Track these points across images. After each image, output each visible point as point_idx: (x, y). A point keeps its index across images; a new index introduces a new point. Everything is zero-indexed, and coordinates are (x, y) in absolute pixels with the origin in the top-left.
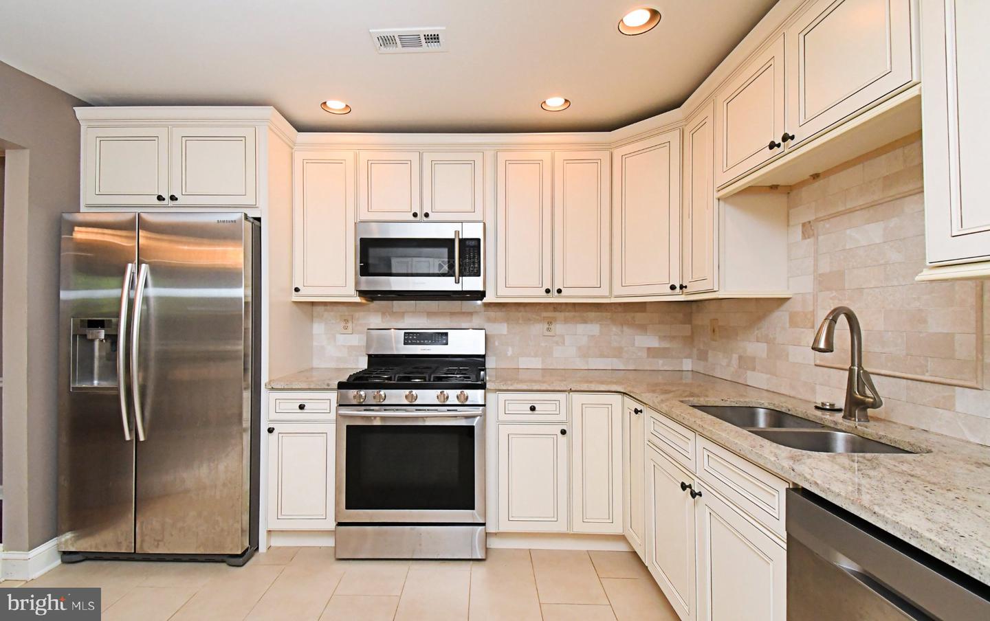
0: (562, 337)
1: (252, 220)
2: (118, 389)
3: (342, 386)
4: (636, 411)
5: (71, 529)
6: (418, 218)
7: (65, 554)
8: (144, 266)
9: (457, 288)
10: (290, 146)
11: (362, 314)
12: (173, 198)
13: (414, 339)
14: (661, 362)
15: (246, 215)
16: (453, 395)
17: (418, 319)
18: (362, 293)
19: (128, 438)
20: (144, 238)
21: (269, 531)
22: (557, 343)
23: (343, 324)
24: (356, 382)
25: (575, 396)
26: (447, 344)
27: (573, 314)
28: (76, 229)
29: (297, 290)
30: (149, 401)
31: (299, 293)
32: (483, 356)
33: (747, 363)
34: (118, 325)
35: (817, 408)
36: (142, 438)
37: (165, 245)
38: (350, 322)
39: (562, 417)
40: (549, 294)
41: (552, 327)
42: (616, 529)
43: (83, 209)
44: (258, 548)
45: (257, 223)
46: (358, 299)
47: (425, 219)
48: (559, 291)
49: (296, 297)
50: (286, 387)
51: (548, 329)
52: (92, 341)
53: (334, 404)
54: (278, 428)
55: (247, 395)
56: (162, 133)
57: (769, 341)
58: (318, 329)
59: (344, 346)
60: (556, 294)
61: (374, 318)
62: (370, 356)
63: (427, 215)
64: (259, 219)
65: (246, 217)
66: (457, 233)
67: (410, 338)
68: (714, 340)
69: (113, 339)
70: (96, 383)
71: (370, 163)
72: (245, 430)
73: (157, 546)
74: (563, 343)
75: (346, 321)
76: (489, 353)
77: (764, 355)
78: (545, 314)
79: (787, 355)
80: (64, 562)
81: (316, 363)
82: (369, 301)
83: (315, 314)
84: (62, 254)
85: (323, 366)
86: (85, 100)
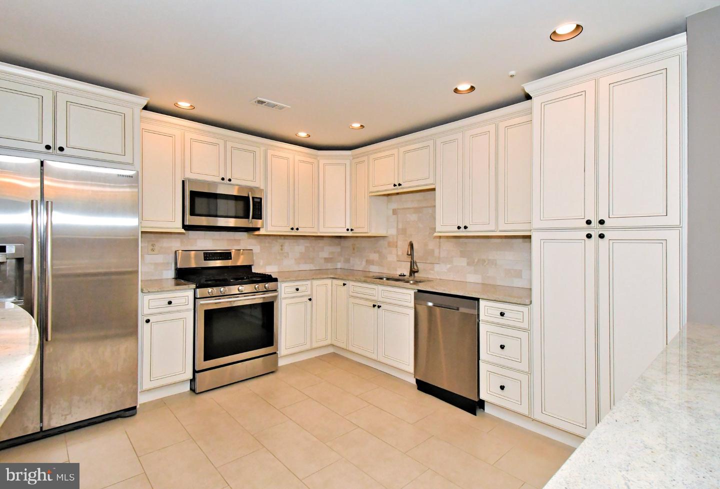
0: (288, 253)
4: (344, 284)
11: (165, 239)
13: (211, 257)
14: (329, 264)
22: (286, 257)
23: (151, 247)
26: (231, 259)
27: (293, 241)
33: (369, 262)
35: (400, 275)
36: (49, 339)
39: (309, 293)
40: (293, 230)
41: (283, 248)
42: (328, 342)
46: (183, 231)
48: (297, 229)
51: (281, 249)
57: (379, 252)
59: (151, 263)
67: (209, 256)
68: (353, 253)
71: (192, 141)
73: (65, 419)
74: (288, 257)
75: (153, 245)
77: (378, 259)
78: (280, 241)
79: (387, 258)
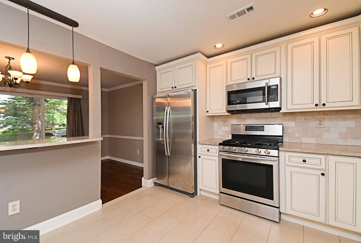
1: (194, 90)
2: (164, 141)
3: (220, 144)
5: (156, 177)
6: (250, 80)
7: (155, 183)
8: (169, 107)
9: (267, 107)
10: (205, 64)
11: (230, 119)
12: (175, 87)
13: (249, 129)
15: (192, 89)
16: (263, 151)
17: (251, 121)
18: (229, 112)
19: (166, 155)
20: (169, 100)
21: (200, 189)
23: (223, 123)
24: (225, 143)
25: (331, 157)
26: (264, 131)
27: (336, 116)
28: (156, 99)
29: (208, 112)
30: (171, 145)
31: (208, 113)
32: (282, 136)
34: (164, 124)
36: (169, 155)
37: (173, 101)
38: (226, 122)
39: (323, 167)
40: (318, 107)
41: (322, 123)
43: (157, 94)
44: (197, 194)
45: (195, 91)
46: (227, 114)
47: (253, 80)
48: (324, 105)
49: (208, 114)
50: (204, 143)
51: (320, 124)
52: (159, 128)
53: (218, 151)
54: (202, 156)
55: (193, 145)
56: (173, 69)
58: (215, 124)
59: (224, 131)
60: (322, 106)
61: (234, 121)
62: (232, 135)
63: (253, 78)
64: (196, 90)
65: (192, 90)
66: (267, 84)
69: (163, 127)
70: (160, 139)
71: (232, 63)
72: (193, 156)
73: (173, 186)
74: (330, 131)
75: (224, 122)
76: (284, 135)
78: (317, 117)
80: (155, 185)
81: (215, 137)
82: (232, 114)
83: (214, 120)
84: (154, 106)
85: (217, 138)
86: (157, 64)
